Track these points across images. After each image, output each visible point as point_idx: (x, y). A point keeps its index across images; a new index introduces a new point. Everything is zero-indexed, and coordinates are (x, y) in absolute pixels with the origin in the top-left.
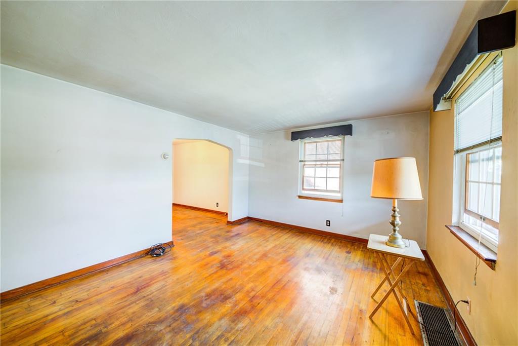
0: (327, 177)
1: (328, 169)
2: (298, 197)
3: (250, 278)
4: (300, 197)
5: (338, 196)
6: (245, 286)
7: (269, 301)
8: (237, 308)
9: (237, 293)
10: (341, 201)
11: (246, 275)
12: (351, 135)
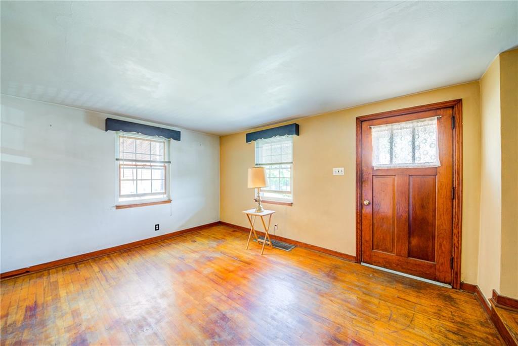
0: (151, 180)
1: (153, 170)
2: (114, 208)
4: (118, 207)
5: (164, 197)
10: (169, 201)
12: (180, 140)
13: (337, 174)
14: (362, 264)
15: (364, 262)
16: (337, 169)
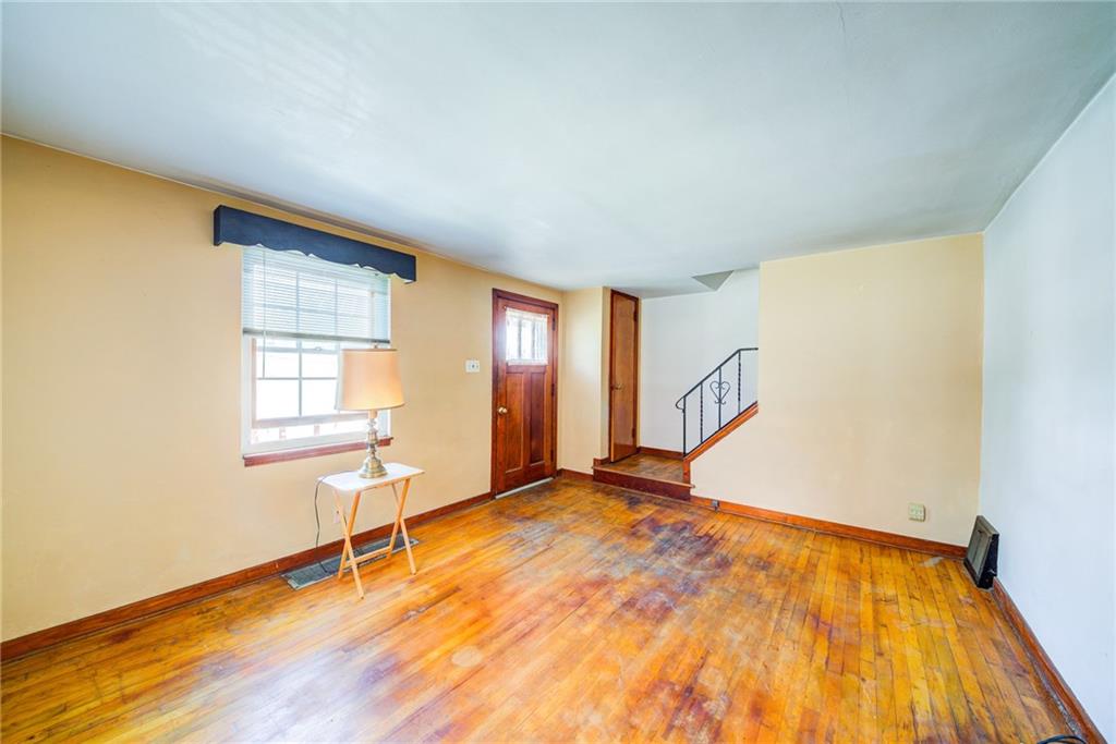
3: (591, 650)
6: (600, 627)
7: (552, 598)
8: (604, 590)
9: (613, 613)
11: (600, 662)
13: (472, 370)
14: (498, 497)
15: (499, 493)
16: (472, 363)
